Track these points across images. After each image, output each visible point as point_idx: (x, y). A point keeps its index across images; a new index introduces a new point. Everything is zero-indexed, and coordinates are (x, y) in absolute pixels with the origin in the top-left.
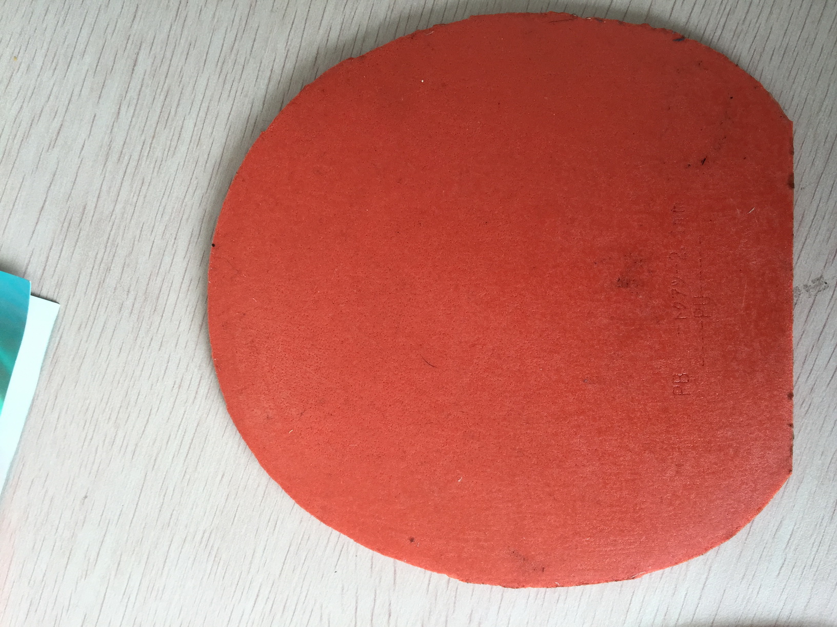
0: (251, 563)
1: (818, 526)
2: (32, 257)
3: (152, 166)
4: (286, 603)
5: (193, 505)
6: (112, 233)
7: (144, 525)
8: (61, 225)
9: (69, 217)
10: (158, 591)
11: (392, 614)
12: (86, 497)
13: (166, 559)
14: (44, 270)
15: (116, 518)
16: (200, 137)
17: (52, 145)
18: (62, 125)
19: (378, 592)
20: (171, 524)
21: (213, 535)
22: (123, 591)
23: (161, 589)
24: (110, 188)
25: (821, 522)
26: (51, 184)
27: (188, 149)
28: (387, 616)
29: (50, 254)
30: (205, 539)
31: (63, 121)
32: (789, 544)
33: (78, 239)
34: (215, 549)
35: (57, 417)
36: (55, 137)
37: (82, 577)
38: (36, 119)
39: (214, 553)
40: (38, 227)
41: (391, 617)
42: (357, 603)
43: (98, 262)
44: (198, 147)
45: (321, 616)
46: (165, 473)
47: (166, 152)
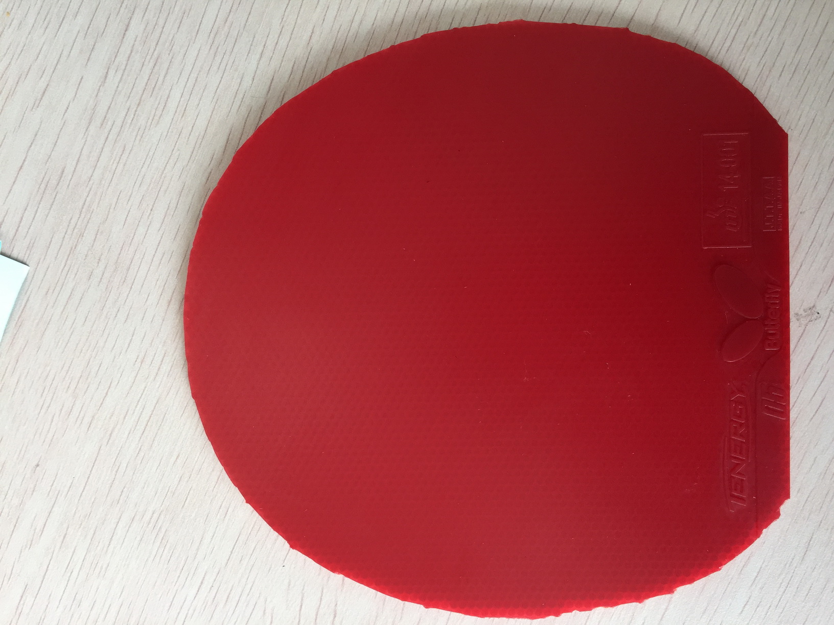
0: (198, 549)
1: (788, 565)
2: (7, 217)
3: (135, 134)
4: (230, 594)
5: (145, 483)
6: (88, 199)
7: (93, 500)
8: (38, 187)
9: (46, 179)
10: (102, 568)
11: (338, 616)
12: (38, 465)
13: (112, 536)
14: (17, 230)
15: (66, 489)
16: (185, 108)
17: (37, 104)
18: (48, 85)
19: (324, 591)
20: (121, 501)
21: (162, 516)
22: (67, 564)
23: (104, 567)
24: (90, 152)
25: (791, 562)
26: (32, 143)
27: (173, 119)
28: (332, 616)
29: (25, 215)
30: (153, 520)
31: (49, 81)
32: (756, 582)
33: (53, 202)
34: (163, 530)
35: (16, 381)
36: (40, 97)
37: (26, 546)
38: (23, 76)
39: (161, 535)
40: (15, 186)
41: (336, 619)
42: (302, 600)
43: (71, 227)
44: (183, 118)
45: (265, 610)
46: (119, 449)
47: (150, 121)
